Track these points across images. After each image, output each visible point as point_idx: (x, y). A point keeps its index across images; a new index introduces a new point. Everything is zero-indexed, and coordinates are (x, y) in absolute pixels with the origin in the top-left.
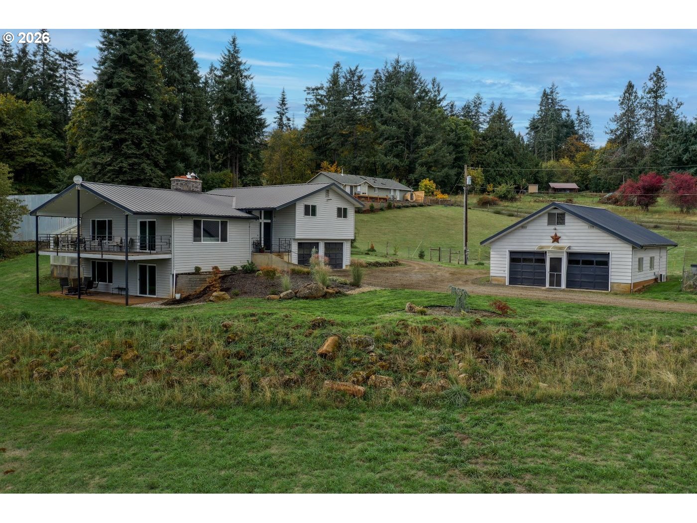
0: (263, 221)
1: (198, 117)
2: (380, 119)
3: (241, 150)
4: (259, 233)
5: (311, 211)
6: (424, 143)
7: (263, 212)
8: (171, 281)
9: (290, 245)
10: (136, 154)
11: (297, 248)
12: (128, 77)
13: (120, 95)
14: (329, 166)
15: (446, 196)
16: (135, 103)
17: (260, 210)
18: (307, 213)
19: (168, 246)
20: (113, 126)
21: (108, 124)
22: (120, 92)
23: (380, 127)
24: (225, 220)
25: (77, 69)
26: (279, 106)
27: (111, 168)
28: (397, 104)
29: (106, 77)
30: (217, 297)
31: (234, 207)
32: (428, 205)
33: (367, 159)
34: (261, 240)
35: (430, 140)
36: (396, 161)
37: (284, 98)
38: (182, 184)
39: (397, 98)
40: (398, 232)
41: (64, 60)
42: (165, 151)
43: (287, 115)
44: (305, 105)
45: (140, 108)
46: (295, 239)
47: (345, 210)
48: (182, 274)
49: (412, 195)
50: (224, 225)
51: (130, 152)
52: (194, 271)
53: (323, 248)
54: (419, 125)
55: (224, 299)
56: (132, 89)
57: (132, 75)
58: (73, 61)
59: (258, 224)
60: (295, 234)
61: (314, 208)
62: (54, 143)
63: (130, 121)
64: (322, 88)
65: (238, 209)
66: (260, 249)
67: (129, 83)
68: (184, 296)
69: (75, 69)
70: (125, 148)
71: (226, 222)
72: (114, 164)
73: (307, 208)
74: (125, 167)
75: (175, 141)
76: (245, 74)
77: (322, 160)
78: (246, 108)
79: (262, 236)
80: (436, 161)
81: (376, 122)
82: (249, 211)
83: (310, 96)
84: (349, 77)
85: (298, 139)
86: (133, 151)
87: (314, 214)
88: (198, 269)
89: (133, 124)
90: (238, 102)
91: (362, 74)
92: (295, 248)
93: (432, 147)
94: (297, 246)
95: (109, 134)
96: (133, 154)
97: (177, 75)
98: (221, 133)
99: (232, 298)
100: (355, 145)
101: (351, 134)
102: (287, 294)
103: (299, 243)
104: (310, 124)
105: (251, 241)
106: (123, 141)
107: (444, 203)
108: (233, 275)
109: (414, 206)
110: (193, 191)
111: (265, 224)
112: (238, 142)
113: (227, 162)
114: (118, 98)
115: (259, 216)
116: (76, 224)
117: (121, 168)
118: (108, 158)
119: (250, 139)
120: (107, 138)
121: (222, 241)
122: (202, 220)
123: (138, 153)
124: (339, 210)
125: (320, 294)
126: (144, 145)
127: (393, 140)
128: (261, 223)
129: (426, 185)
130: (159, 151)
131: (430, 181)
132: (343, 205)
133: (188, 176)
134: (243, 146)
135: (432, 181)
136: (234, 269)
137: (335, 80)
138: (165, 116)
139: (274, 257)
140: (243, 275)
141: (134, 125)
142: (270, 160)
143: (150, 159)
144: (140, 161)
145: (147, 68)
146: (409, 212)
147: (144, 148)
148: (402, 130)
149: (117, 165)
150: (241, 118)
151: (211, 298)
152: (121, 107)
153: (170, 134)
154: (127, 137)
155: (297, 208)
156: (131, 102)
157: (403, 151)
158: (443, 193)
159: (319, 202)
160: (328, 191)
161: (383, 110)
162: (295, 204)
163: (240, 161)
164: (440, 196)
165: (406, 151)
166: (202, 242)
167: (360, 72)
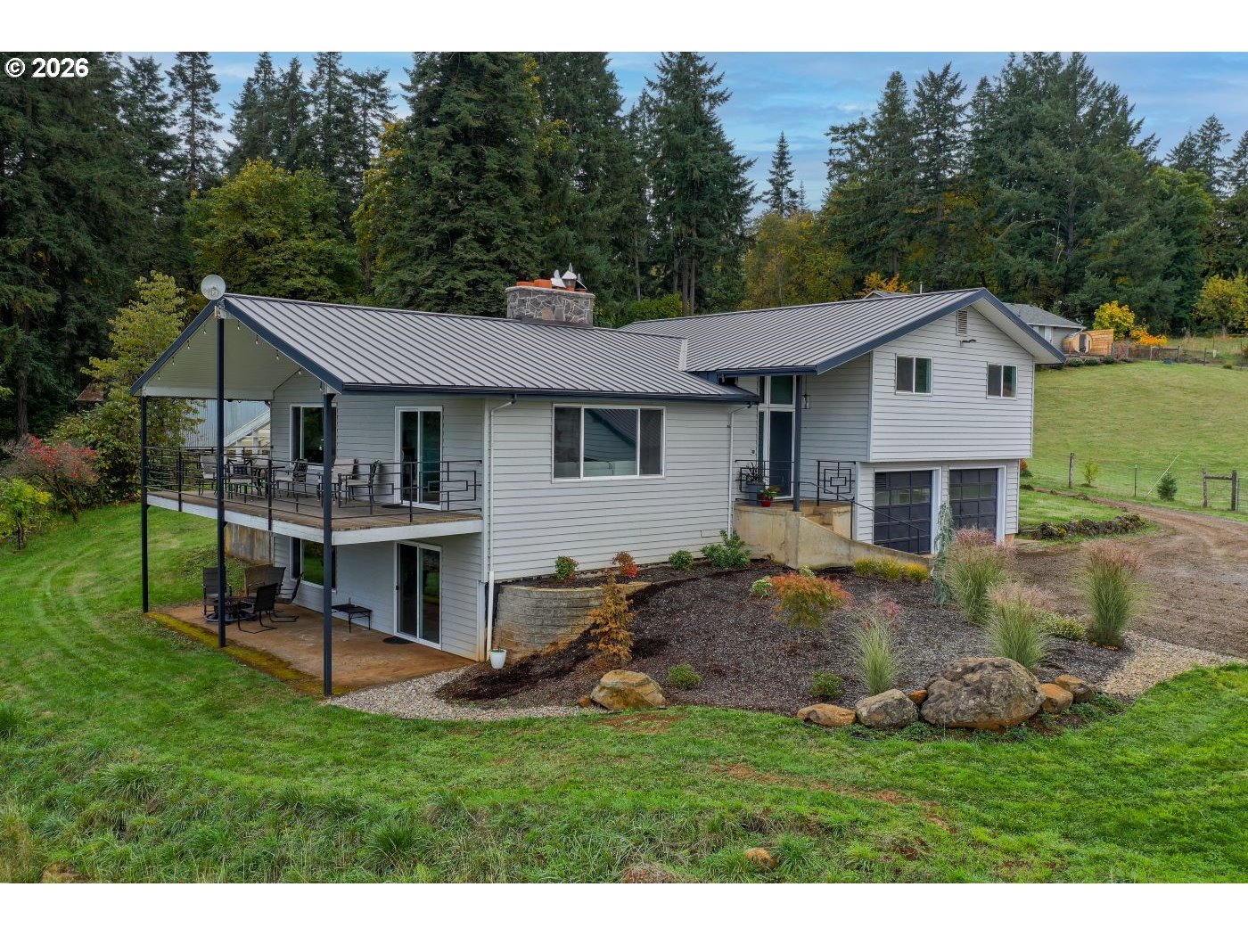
0: (768, 407)
1: (613, 183)
2: (998, 177)
3: (700, 252)
4: (755, 445)
5: (914, 375)
6: (1103, 224)
7: (768, 379)
8: (480, 603)
9: (851, 481)
10: (482, 261)
11: (871, 491)
12: (468, 100)
13: (451, 139)
14: (882, 283)
15: (1163, 341)
16: (482, 154)
17: (760, 374)
18: (903, 383)
19: (470, 494)
20: (439, 204)
21: (428, 201)
22: (454, 134)
23: (998, 193)
24: (654, 407)
25: (388, 105)
26: (774, 170)
27: (432, 291)
28: (1040, 142)
29: (425, 105)
30: (615, 691)
31: (683, 366)
32: (1126, 361)
33: (967, 265)
34: (761, 468)
35: (1117, 216)
36: (1037, 266)
37: (784, 153)
38: (536, 303)
39: (1042, 129)
40: (1069, 426)
41: (364, 91)
42: (542, 253)
43: (790, 185)
44: (828, 164)
45: (491, 164)
46: (866, 464)
47: (1009, 372)
48: (517, 582)
49: (1082, 338)
50: (652, 420)
51: (469, 257)
52: (554, 571)
53: (946, 486)
54: (1093, 183)
55: (640, 704)
56: (476, 124)
57: (477, 96)
58: (380, 91)
59: (756, 419)
60: (867, 449)
61: (923, 365)
62: (339, 250)
63: (472, 193)
64: (863, 126)
65: (696, 373)
66: (760, 496)
67: (470, 112)
68: (517, 657)
69: (382, 106)
70: (460, 247)
71: (659, 413)
72: (439, 282)
73: (903, 364)
74: (459, 289)
75: (563, 232)
76: (713, 90)
77: (868, 271)
78: (713, 161)
79: (766, 456)
80: (1132, 263)
81: (991, 181)
82: (727, 378)
83: (839, 145)
84: (927, 93)
85: (817, 230)
86: (475, 255)
87: (923, 386)
88: (565, 564)
89: (477, 198)
90: (695, 151)
91: (957, 81)
92: (865, 491)
93: (1124, 231)
94: (872, 484)
95: (430, 222)
96: (475, 260)
97: (570, 96)
98: (661, 224)
99: (671, 700)
100: (941, 236)
101: (931, 213)
102: (885, 708)
103: (878, 475)
104: (840, 199)
105: (734, 471)
106: (456, 234)
107: (1158, 355)
108: (677, 584)
109: (1091, 364)
110: (567, 324)
111: (774, 414)
112: (695, 234)
113: (672, 281)
114: (448, 144)
115: (756, 391)
116: (266, 415)
117: (451, 291)
118: (426, 271)
119: (721, 227)
120: (426, 229)
121: (644, 471)
122: (584, 407)
123: (485, 258)
124: (993, 371)
125: (1024, 710)
126: (498, 241)
127: (1029, 219)
128: (762, 414)
129: (1111, 317)
130: (530, 254)
131: (1120, 306)
132: (1003, 359)
133: (556, 281)
134: (705, 242)
135: (1125, 308)
136: (680, 561)
137: (893, 102)
138: (545, 182)
139: (805, 523)
140: (706, 585)
141: (479, 200)
142: (758, 277)
143: (510, 272)
144: (491, 275)
145: (508, 78)
146: (1083, 377)
147: (498, 248)
148: (1050, 197)
149: (444, 284)
150: (703, 184)
151: (597, 694)
152: (454, 162)
153: (555, 219)
154: (465, 225)
155: (875, 368)
156: (475, 154)
157: (1051, 244)
158: (1153, 332)
159: (937, 347)
160: (962, 317)
161: (1005, 155)
162: (870, 355)
163: (698, 275)
164: (1146, 340)
165: (1059, 243)
166: (583, 478)
167: (953, 80)
